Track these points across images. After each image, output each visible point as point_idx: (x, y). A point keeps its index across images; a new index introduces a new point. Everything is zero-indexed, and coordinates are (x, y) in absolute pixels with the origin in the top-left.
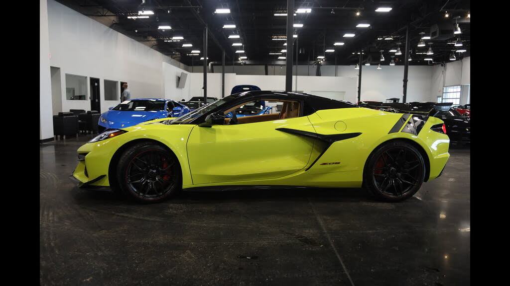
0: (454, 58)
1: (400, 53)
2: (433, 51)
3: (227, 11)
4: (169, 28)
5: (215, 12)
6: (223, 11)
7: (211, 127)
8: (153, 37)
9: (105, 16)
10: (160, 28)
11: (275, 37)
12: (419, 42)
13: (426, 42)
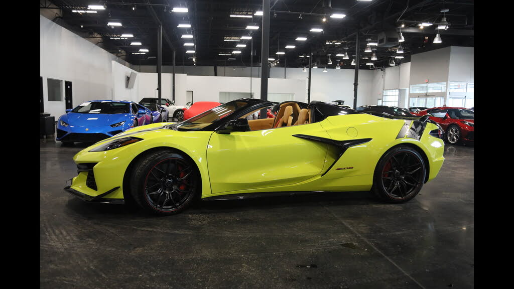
0: (393, 63)
1: (347, 58)
2: (377, 56)
3: (185, 10)
4: (119, 24)
5: (172, 11)
6: (181, 10)
7: (230, 134)
8: (99, 34)
9: (47, 8)
10: (110, 24)
11: (228, 38)
12: (365, 47)
13: (372, 47)
